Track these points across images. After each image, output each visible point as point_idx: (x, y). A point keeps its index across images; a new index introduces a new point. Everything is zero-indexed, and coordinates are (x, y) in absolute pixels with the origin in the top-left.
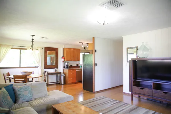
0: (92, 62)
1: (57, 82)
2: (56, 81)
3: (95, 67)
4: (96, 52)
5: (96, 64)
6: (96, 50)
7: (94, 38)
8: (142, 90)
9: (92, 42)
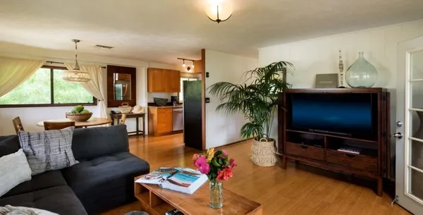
0: (201, 94)
1: (138, 131)
2: (135, 130)
3: (207, 104)
4: (208, 76)
5: (208, 99)
6: (208, 73)
7: (203, 51)
8: (304, 150)
9: (201, 59)
